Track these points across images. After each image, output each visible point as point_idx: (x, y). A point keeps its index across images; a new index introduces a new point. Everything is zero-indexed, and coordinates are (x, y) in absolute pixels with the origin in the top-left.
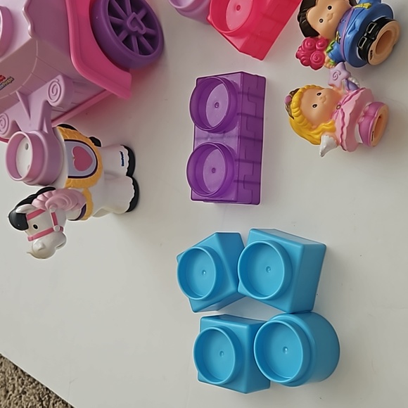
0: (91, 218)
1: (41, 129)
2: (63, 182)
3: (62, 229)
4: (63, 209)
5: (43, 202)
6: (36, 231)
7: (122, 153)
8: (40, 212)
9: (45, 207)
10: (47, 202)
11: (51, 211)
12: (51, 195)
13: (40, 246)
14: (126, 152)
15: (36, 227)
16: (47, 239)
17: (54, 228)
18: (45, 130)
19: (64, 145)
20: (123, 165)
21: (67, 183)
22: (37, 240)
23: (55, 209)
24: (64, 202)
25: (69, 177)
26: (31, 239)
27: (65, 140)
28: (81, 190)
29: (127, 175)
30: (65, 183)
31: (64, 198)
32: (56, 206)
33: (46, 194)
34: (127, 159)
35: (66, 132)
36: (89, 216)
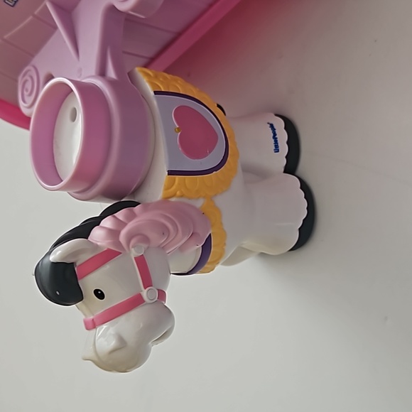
0: (219, 268)
1: (102, 73)
2: (158, 186)
3: (162, 295)
4: (163, 248)
5: (114, 233)
6: (101, 306)
7: (272, 126)
8: (108, 256)
9: (118, 244)
10: (124, 232)
11: (134, 253)
12: (132, 217)
13: (113, 343)
14: (279, 125)
15: (99, 294)
16: (128, 324)
17: (144, 293)
18: (111, 73)
19: (155, 103)
20: (277, 150)
21: (167, 188)
22: (105, 326)
23: (144, 246)
24: (164, 231)
25: (171, 173)
26: (92, 325)
27: (156, 93)
28: (199, 203)
29: (285, 171)
30: (162, 188)
31: (163, 221)
32: (146, 239)
33: (120, 215)
34: (283, 136)
35: (156, 77)
36: (216, 262)
